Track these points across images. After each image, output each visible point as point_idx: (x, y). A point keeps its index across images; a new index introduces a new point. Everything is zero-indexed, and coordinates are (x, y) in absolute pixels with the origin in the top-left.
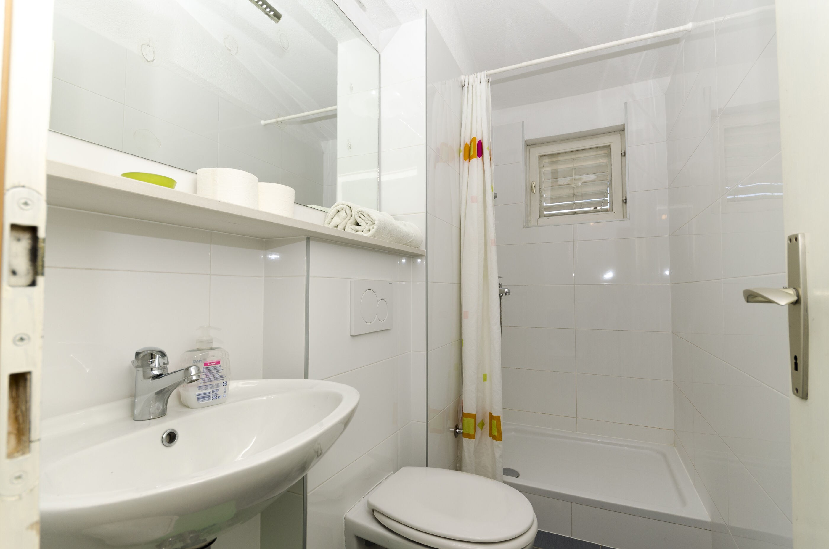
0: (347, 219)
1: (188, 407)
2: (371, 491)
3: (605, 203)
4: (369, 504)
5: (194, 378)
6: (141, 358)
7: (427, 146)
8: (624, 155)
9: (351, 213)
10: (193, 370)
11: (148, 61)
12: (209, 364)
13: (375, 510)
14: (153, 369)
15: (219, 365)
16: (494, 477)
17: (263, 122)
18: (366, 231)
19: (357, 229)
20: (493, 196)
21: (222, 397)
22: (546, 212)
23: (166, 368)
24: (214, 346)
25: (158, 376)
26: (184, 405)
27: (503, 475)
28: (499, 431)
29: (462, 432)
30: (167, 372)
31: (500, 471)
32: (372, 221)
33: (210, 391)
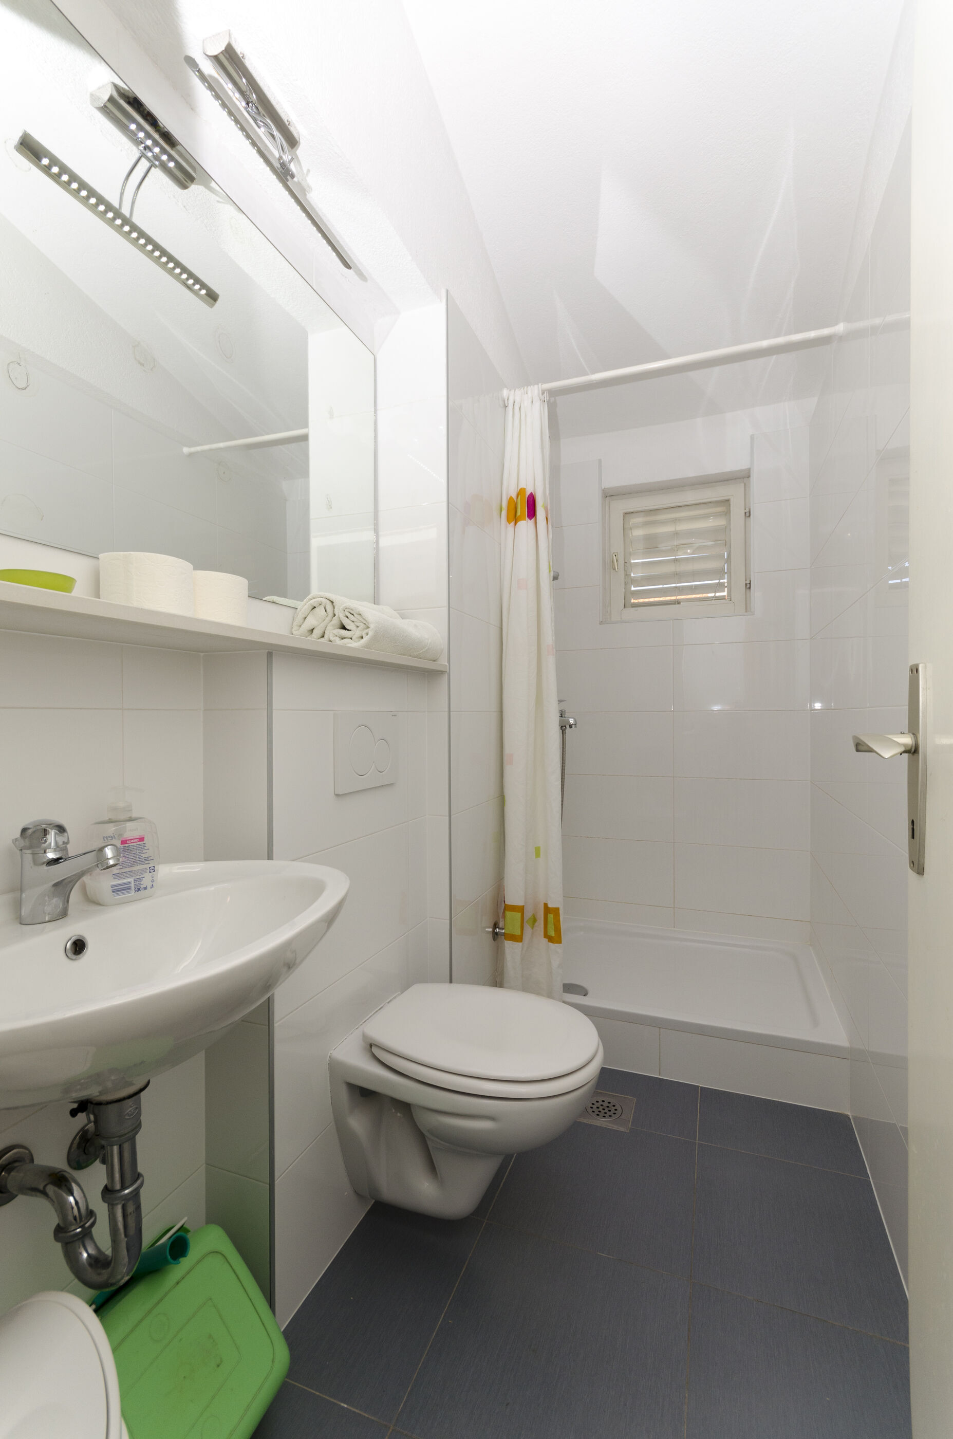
0: (328, 619)
1: (99, 904)
2: (368, 1019)
3: (720, 587)
4: (365, 1037)
5: (111, 862)
6: (30, 835)
7: (450, 504)
8: (748, 515)
9: (334, 611)
10: (109, 852)
11: (19, 389)
12: (128, 842)
13: (373, 1044)
14: (47, 851)
15: (142, 843)
16: (550, 995)
17: (186, 450)
18: (357, 638)
19: (343, 634)
20: (550, 576)
21: (149, 888)
22: (634, 599)
23: (65, 850)
24: (134, 815)
25: (56, 861)
26: (93, 901)
27: (563, 992)
28: (558, 929)
29: (504, 933)
30: (68, 855)
31: (559, 987)
32: (365, 624)
33: (131, 880)
